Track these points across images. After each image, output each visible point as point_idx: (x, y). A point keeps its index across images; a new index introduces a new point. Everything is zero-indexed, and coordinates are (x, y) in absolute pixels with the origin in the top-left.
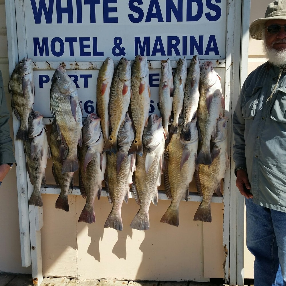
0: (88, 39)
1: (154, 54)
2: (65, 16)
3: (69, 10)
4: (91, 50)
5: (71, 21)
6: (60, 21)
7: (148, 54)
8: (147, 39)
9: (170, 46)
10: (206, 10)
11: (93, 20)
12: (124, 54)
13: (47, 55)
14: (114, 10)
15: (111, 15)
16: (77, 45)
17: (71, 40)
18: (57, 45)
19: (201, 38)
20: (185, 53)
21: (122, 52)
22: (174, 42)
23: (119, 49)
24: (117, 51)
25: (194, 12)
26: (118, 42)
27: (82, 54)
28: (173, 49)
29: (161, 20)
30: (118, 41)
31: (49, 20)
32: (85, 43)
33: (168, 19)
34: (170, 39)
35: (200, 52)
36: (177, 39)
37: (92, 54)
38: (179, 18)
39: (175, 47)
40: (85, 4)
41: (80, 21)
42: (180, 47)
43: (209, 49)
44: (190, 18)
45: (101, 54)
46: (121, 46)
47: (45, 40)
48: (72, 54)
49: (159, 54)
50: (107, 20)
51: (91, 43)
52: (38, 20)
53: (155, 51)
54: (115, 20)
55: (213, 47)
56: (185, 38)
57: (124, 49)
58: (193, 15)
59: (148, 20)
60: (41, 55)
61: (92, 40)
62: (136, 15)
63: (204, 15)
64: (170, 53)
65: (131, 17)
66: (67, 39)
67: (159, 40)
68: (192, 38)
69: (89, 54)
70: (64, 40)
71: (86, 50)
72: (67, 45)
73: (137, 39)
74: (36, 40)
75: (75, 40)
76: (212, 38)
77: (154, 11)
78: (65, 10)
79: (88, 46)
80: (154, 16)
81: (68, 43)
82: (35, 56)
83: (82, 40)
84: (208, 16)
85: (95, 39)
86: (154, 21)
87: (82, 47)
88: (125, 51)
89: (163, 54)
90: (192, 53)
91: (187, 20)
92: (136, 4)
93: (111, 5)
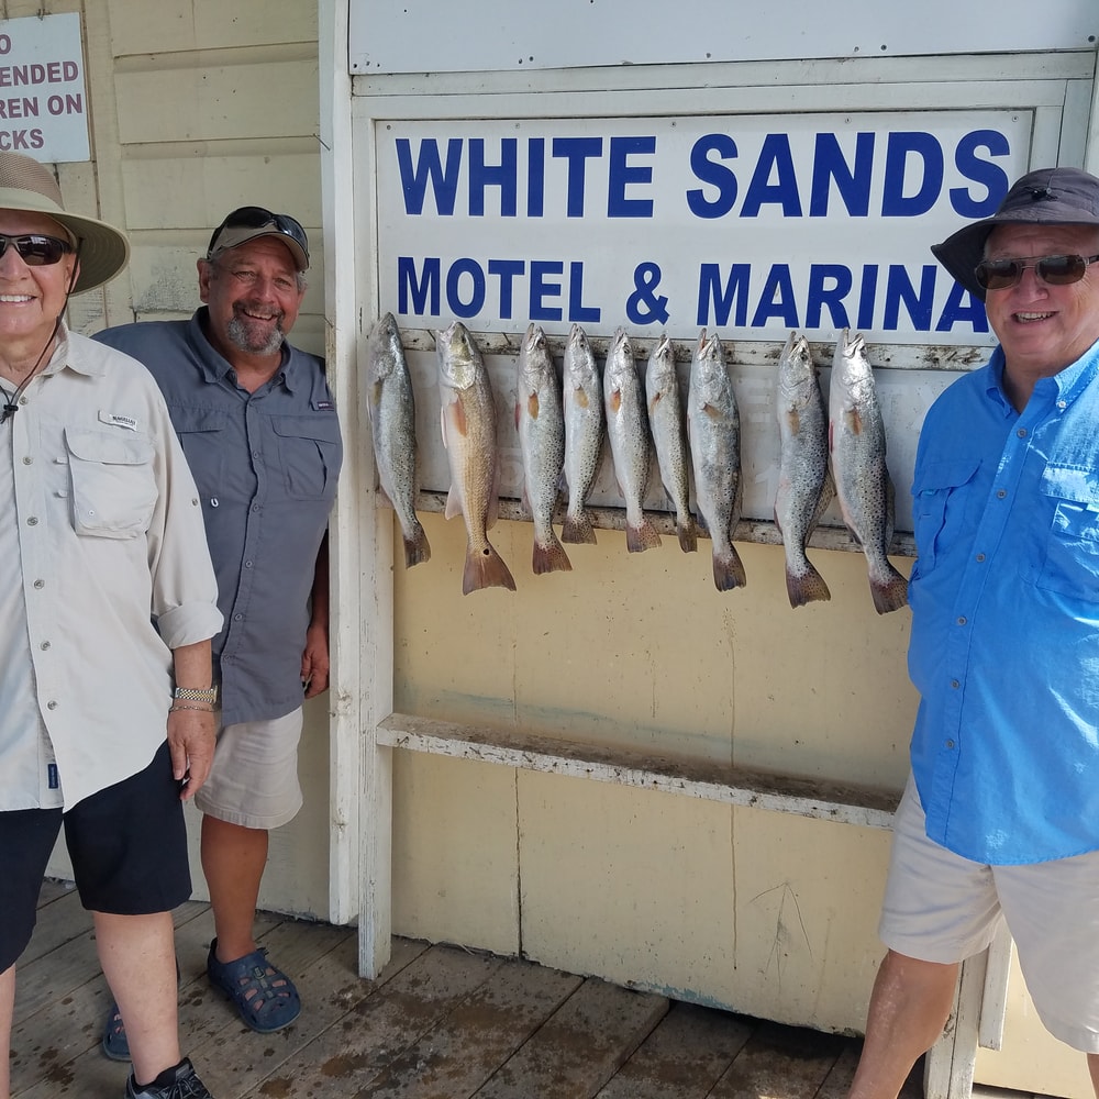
0: (556, 267)
1: (759, 321)
2: (493, 193)
3: (505, 174)
4: (562, 302)
5: (509, 208)
6: (476, 207)
7: (741, 321)
8: (741, 273)
9: (817, 295)
10: (953, 178)
11: (575, 207)
12: (664, 317)
13: (435, 310)
14: (644, 175)
15: (633, 191)
16: (521, 285)
17: (507, 269)
18: (466, 282)
19: (929, 274)
20: (865, 321)
21: (659, 311)
22: (830, 284)
23: (650, 300)
24: (643, 308)
25: (912, 186)
26: (647, 278)
27: (537, 312)
28: (825, 308)
29: (792, 209)
30: (648, 276)
31: (446, 206)
32: (547, 279)
33: (819, 208)
34: (819, 272)
35: (921, 322)
36: (842, 274)
37: (566, 314)
38: (857, 206)
39: (834, 299)
40: (556, 154)
41: (536, 208)
42: (851, 303)
43: (952, 313)
44: (896, 205)
45: (593, 315)
46: (657, 293)
47: (432, 265)
48: (506, 311)
49: (775, 323)
50: (619, 206)
51: (563, 280)
52: (414, 204)
53: (766, 310)
54: (644, 208)
55: (969, 306)
56: (870, 272)
57: (663, 300)
58: (906, 195)
59: (750, 209)
60: (419, 310)
61: (567, 269)
62: (712, 194)
63: (944, 198)
64: (813, 321)
65: (695, 200)
66: (495, 266)
67: (780, 274)
68: (898, 274)
69: (555, 314)
70: (485, 268)
71: (548, 301)
72: (493, 282)
73: (709, 272)
74: (406, 265)
75: (518, 267)
77: (774, 179)
78: (493, 175)
79: (555, 290)
80: (772, 195)
81: (497, 278)
82: (400, 312)
83: (539, 268)
84: (959, 199)
85: (577, 269)
86: (771, 211)
87: (538, 289)
88: (668, 308)
89: (792, 321)
90: (891, 323)
91: (886, 212)
92: (713, 155)
93: (634, 160)
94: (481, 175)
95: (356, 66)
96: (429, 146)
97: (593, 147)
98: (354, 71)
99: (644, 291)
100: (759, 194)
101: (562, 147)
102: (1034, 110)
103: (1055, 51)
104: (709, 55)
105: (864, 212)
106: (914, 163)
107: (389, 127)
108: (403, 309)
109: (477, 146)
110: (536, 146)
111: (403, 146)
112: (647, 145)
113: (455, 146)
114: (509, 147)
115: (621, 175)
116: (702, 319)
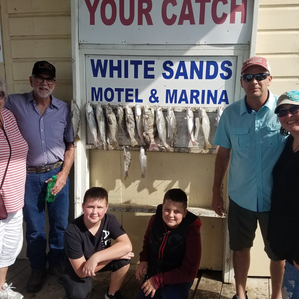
0: (132, 90)
1: (180, 102)
2: (115, 73)
3: (119, 68)
4: (133, 98)
5: (120, 76)
6: (111, 75)
7: (175, 102)
8: (175, 92)
9: (192, 97)
10: (220, 71)
11: (136, 76)
12: (158, 101)
13: (101, 100)
14: (152, 69)
15: (150, 73)
16: (123, 94)
17: (119, 90)
18: (109, 93)
19: (216, 92)
20: (203, 102)
21: (157, 100)
22: (195, 94)
24: (153, 99)
25: (212, 73)
27: (127, 100)
28: (194, 99)
29: (186, 77)
30: (154, 92)
31: (104, 75)
32: (130, 93)
33: (192, 77)
34: (192, 92)
35: (215, 102)
36: (197, 92)
37: (134, 101)
38: (200, 77)
39: (196, 97)
40: (131, 64)
41: (126, 76)
42: (200, 98)
43: (221, 100)
44: (208, 77)
45: (141, 101)
46: (156, 96)
47: (100, 89)
48: (119, 100)
49: (183, 103)
50: (146, 76)
51: (134, 93)
52: (95, 75)
53: (181, 100)
54: (152, 77)
55: (225, 99)
56: (203, 92)
57: (158, 98)
58: (210, 75)
59: (177, 77)
60: (97, 100)
61: (134, 90)
62: (168, 74)
63: (219, 75)
64: (192, 102)
65: (164, 75)
66: (116, 90)
67: (184, 92)
68: (209, 92)
69: (132, 101)
70: (114, 90)
71: (130, 98)
72: (116, 94)
73: (168, 91)
74: (93, 89)
75: (122, 90)
76: (224, 92)
77: (182, 71)
78: (115, 68)
79: (132, 95)
80: (181, 74)
81: (117, 92)
82: (92, 100)
83: (127, 90)
84: (222, 76)
85: (137, 90)
86: (181, 78)
87: (127, 95)
89: (187, 102)
90: (208, 102)
91: (206, 78)
92: (168, 65)
93: (150, 66)
94: (112, 68)
95: (80, 41)
96: (99, 62)
97: (140, 63)
98: (80, 42)
99: (153, 95)
100: (178, 74)
101: (132, 62)
102: (237, 56)
103: (241, 44)
104: (167, 43)
105: (202, 78)
106: (212, 67)
107: (89, 56)
108: (93, 100)
109: (111, 62)
110: (126, 62)
111: (92, 61)
112: (153, 63)
113: (106, 61)
114: (119, 62)
115: (146, 69)
116: (167, 102)
